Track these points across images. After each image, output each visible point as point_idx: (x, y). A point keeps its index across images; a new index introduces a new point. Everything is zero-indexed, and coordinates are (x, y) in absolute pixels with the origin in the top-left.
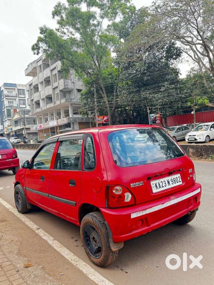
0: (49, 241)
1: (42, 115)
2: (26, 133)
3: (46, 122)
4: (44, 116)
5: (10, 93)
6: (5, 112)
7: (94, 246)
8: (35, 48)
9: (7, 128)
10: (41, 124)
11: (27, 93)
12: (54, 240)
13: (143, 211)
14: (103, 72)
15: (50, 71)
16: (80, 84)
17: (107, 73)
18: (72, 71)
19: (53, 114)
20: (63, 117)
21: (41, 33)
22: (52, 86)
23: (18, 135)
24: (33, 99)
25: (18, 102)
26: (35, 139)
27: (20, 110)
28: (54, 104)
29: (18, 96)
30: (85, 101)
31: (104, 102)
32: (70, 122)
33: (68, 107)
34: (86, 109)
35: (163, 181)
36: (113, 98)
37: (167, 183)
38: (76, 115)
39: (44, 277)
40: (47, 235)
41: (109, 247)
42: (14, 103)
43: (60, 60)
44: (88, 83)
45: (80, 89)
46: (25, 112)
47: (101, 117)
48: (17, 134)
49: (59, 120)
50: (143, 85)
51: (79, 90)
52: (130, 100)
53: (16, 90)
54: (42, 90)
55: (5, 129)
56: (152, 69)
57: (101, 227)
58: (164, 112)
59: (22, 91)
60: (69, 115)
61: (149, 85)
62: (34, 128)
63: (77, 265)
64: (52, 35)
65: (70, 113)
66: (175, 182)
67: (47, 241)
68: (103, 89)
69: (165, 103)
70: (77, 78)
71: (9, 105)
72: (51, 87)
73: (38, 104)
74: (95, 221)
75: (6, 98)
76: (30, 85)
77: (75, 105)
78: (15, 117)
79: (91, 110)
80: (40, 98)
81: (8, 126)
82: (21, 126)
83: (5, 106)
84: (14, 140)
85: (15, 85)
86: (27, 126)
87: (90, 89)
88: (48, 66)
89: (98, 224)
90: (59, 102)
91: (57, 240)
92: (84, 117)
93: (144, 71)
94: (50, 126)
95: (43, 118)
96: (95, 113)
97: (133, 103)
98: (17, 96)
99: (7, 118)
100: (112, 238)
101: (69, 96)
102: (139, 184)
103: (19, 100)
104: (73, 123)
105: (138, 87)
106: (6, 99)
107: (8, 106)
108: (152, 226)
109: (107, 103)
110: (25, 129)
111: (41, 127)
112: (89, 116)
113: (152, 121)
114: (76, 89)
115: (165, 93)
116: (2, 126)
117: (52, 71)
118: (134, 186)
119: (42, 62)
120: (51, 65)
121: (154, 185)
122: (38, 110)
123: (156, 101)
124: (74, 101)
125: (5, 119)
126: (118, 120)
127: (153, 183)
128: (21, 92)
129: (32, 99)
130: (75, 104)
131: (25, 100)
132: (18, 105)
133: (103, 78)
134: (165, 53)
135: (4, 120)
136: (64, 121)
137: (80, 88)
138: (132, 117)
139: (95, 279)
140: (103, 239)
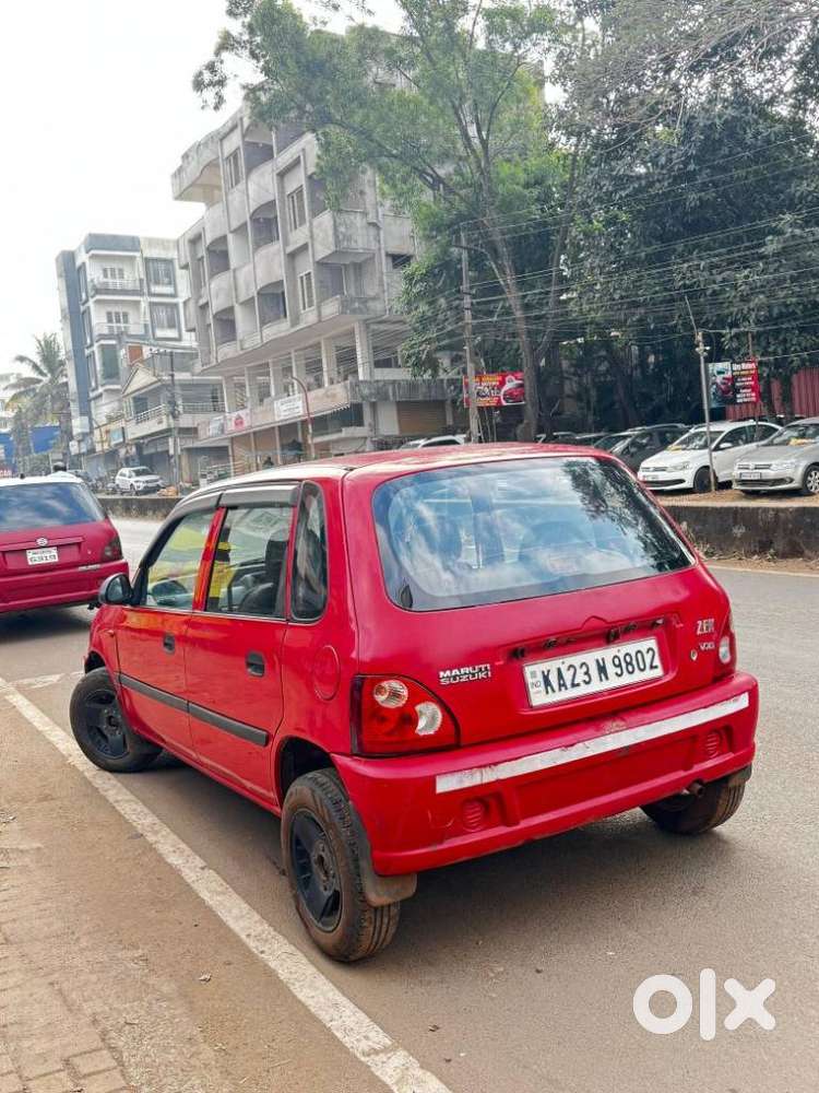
0: (187, 871)
1: (246, 372)
2: (182, 450)
3: (261, 400)
4: (252, 378)
5: (113, 276)
6: (97, 358)
7: (322, 889)
8: (208, 80)
9: (103, 429)
10: (241, 413)
11: (182, 277)
12: (206, 870)
13: (483, 770)
14: (502, 175)
15: (275, 177)
16: (401, 233)
17: (522, 177)
18: (369, 177)
19: (290, 369)
20: (332, 382)
21: (231, 13)
22: (286, 243)
23: (151, 456)
24: (207, 303)
25: (148, 319)
26: (216, 474)
27: (154, 349)
28: (293, 326)
29: (145, 291)
30: (426, 308)
31: (508, 312)
32: (359, 400)
33: (351, 333)
34: (429, 341)
35: (577, 665)
36: (547, 293)
37: (594, 671)
38: (387, 370)
39: (143, 983)
40: (182, 852)
41: (361, 892)
42: (131, 318)
43: (314, 131)
44: (435, 227)
45: (405, 252)
46: (176, 360)
47: (494, 380)
48: (145, 452)
49: (311, 395)
50: (682, 229)
51: (399, 260)
52: (622, 297)
53: (139, 262)
54: (245, 264)
55: (97, 432)
56: (724, 157)
57: (336, 820)
58: (780, 351)
59: (162, 267)
60: (356, 372)
61: (709, 227)
62: (212, 428)
63: (262, 952)
64: (274, 22)
65: (360, 361)
66: (630, 669)
67: (179, 870)
68: (500, 250)
69: (784, 310)
70: (388, 203)
71: (111, 328)
72: (279, 250)
73: (226, 322)
74: (321, 800)
75: (98, 297)
76: (195, 241)
77: (382, 327)
78: (135, 380)
79: (449, 347)
80: (237, 297)
81: (111, 419)
82: (160, 422)
83: (96, 333)
84: (132, 480)
85: (133, 243)
86: (186, 421)
87: (445, 252)
88: (267, 154)
89: (328, 811)
90: (315, 313)
91: (215, 870)
92: (419, 378)
93: (686, 164)
94: (277, 419)
95: (247, 383)
96: (465, 363)
97: (634, 314)
98: (142, 289)
99: (102, 386)
100: (371, 862)
101: (356, 288)
102: (473, 675)
103: (152, 305)
104: (374, 406)
105: (661, 238)
106: (98, 302)
107: (106, 331)
108: (524, 824)
109: (519, 314)
110: (175, 432)
111: (242, 423)
112: (442, 376)
113: (719, 393)
114: (387, 255)
115: (784, 262)
116: (86, 418)
117: (282, 175)
118: (455, 679)
119: (244, 136)
120: (279, 151)
121: (540, 678)
122: (228, 351)
123: (742, 300)
124: (377, 306)
125: (97, 388)
126: (572, 390)
127: (533, 672)
128: (158, 270)
129: (202, 302)
130: (380, 322)
131: (176, 305)
132: (146, 331)
133: (503, 200)
134: (790, 73)
135: (92, 395)
136: (334, 396)
137: (406, 249)
138: (637, 374)
139: (313, 997)
140: (343, 864)
